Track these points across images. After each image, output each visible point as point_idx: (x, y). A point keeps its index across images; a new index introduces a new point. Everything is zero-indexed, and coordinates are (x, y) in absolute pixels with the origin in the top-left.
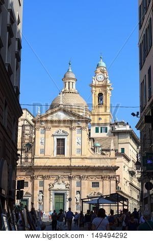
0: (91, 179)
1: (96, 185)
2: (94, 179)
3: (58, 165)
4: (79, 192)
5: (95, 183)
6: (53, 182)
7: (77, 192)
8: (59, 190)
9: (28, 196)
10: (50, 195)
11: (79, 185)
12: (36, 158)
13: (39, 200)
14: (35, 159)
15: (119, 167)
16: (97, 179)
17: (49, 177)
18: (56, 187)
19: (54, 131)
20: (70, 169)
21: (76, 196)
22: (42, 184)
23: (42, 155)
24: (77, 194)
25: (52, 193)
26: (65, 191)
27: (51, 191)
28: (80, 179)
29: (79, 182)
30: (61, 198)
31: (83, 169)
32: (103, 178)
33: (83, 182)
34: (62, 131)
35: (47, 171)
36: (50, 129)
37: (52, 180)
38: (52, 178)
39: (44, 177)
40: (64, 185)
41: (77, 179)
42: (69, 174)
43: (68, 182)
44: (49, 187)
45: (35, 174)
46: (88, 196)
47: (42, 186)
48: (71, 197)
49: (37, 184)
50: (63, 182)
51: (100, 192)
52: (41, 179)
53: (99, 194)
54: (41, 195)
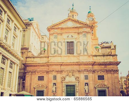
0: (96, 73)
1: (101, 78)
2: (98, 73)
3: (69, 61)
4: (87, 84)
5: (100, 76)
6: (64, 75)
7: (86, 83)
8: (70, 82)
9: (44, 88)
10: (62, 87)
11: (86, 77)
14: (49, 57)
15: (120, 62)
16: (102, 73)
17: (61, 72)
18: (68, 79)
19: (65, 36)
20: (78, 64)
21: (85, 87)
22: (55, 78)
23: (55, 55)
24: (85, 85)
25: (64, 85)
26: (75, 83)
27: (63, 83)
28: (88, 73)
29: (87, 76)
30: (71, 89)
31: (90, 64)
32: (108, 71)
33: (90, 75)
34: (71, 36)
35: (59, 67)
36: (61, 34)
37: (64, 74)
38: (63, 73)
39: (57, 72)
40: (74, 78)
41: (85, 73)
42: (78, 69)
43: (78, 75)
44: (61, 80)
45: (50, 69)
46: (96, 86)
47: (56, 79)
48: (80, 88)
49: (51, 78)
50: (73, 75)
51: (106, 83)
52: (54, 73)
53: (105, 85)
54: (55, 87)
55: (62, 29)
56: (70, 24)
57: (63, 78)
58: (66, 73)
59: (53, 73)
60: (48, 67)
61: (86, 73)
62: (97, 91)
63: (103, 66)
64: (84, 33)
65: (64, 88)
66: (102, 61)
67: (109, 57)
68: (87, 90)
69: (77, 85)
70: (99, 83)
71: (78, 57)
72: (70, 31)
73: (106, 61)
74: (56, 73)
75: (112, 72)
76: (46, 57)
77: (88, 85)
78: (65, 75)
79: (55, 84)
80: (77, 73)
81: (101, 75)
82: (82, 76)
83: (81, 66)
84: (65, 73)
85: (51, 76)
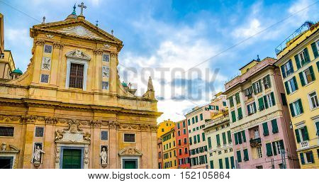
0: (122, 129)
1: (130, 138)
2: (126, 129)
3: (72, 101)
6: (61, 129)
7: (103, 147)
8: (73, 143)
9: (12, 153)
10: (56, 152)
11: (104, 136)
12: (33, 87)
13: (34, 160)
14: (31, 90)
15: (162, 113)
16: (132, 129)
17: (55, 121)
18: (68, 137)
19: (68, 51)
20: (92, 109)
21: (101, 154)
22: (40, 132)
23: (44, 84)
24: (102, 150)
25: (59, 149)
26: (83, 146)
27: (58, 145)
28: (107, 127)
29: (106, 132)
30: (74, 158)
31: (113, 112)
32: (142, 127)
33: (112, 132)
34: (80, 53)
35: (51, 111)
36: (61, 47)
37: (60, 127)
38: (59, 124)
39: (47, 120)
40: (82, 136)
41: (102, 127)
42: (90, 119)
43: (88, 131)
44: (54, 138)
45: (30, 114)
46: (120, 154)
47: (42, 135)
48: (93, 156)
49: (32, 132)
50: (79, 130)
51: (137, 148)
52: (39, 123)
53: (136, 151)
54: (39, 151)
55: (64, 36)
56: (80, 31)
57: (58, 134)
58: (65, 124)
59: (37, 122)
60: (25, 110)
61: (104, 128)
62: (122, 161)
63: (134, 118)
64: (104, 53)
65: (58, 155)
66: (135, 108)
67: (145, 102)
68: (104, 160)
69: (86, 149)
70: (127, 146)
71: (92, 96)
72: (80, 43)
73: (139, 109)
74: (43, 122)
75: (149, 130)
76: (22, 87)
77: (106, 150)
78: (63, 128)
79: (39, 145)
80: (87, 126)
81: (129, 133)
82: (97, 133)
83: (96, 114)
84: (63, 125)
85: (31, 128)
